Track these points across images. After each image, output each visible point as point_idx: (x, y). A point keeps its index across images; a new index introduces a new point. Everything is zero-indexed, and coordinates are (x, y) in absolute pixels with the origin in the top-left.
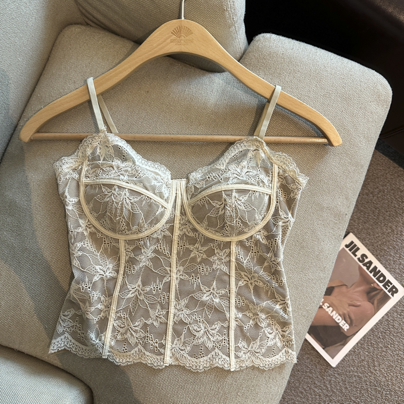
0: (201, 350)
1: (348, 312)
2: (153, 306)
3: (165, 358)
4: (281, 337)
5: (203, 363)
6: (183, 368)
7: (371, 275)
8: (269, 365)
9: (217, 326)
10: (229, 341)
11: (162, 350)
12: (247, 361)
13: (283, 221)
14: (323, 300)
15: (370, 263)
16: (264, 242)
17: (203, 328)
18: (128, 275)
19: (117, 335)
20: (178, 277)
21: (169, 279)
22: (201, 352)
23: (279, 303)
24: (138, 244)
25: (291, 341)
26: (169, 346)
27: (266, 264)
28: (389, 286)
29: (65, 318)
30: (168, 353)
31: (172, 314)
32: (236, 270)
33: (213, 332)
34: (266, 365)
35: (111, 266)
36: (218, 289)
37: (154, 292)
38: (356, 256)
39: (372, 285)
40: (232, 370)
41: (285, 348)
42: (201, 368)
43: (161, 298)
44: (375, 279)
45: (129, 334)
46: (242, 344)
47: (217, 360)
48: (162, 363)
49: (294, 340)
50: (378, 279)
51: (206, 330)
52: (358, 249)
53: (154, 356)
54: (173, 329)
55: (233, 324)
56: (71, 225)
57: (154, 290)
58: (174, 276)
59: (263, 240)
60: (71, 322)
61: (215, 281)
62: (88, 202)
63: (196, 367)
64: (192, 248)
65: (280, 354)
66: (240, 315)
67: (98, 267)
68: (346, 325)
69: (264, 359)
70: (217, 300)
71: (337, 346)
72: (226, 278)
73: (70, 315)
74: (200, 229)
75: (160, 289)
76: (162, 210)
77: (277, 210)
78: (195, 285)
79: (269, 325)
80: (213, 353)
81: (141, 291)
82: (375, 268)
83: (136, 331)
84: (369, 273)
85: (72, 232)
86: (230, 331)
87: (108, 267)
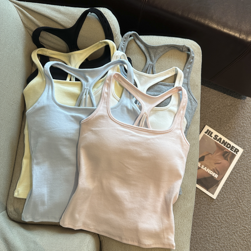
1: (215, 167)
7: (223, 145)
14: (200, 164)
15: (221, 139)
28: (234, 149)
38: (212, 137)
39: (225, 150)
44: (225, 147)
50: (227, 146)
52: (212, 133)
68: (216, 175)
71: (214, 187)
82: (224, 141)
84: (221, 144)
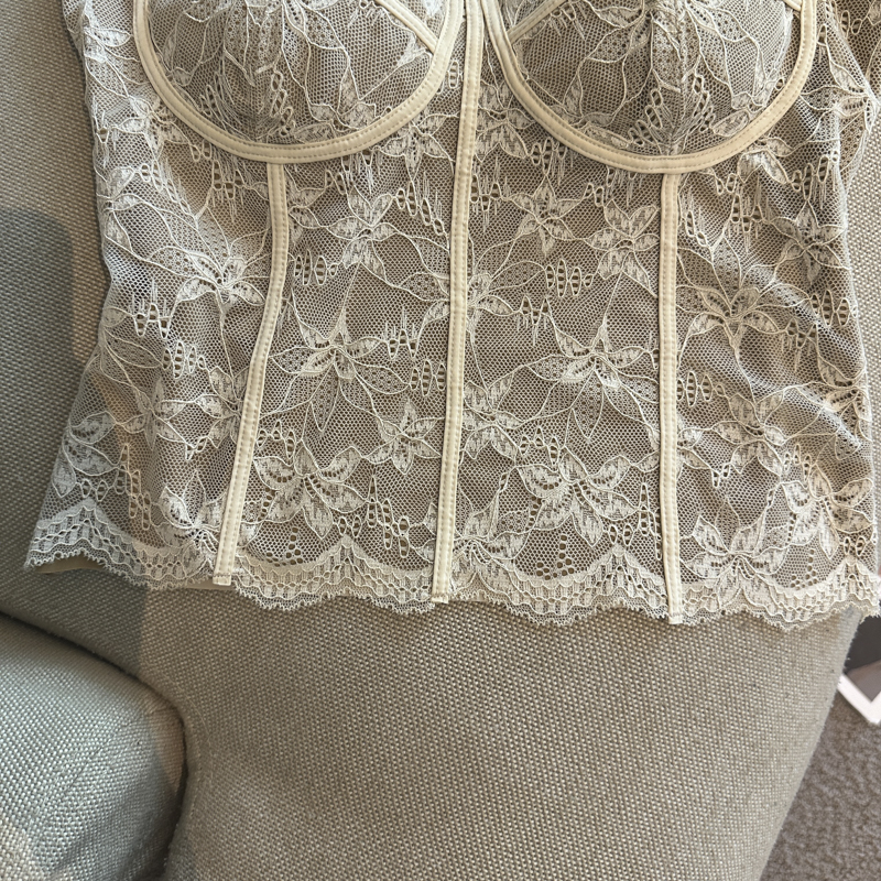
0: (563, 547)
2: (389, 405)
3: (436, 577)
4: (832, 518)
5: (568, 593)
6: (498, 612)
8: (794, 614)
9: (617, 469)
10: (659, 520)
11: (424, 552)
12: (723, 594)
13: (844, 99)
16: (779, 177)
17: (567, 477)
18: (300, 292)
19: (266, 504)
20: (476, 306)
21: (445, 313)
22: (562, 556)
23: (830, 396)
24: (335, 180)
25: (867, 532)
26: (447, 535)
27: (786, 256)
29: (83, 442)
30: (446, 559)
31: (455, 430)
32: (680, 279)
33: (603, 487)
34: (785, 612)
35: (240, 263)
36: (616, 346)
37: (394, 357)
40: (675, 621)
41: (846, 561)
42: (564, 612)
43: (415, 379)
45: (306, 500)
46: (706, 532)
47: (621, 584)
48: (425, 594)
49: (875, 531)
51: (578, 481)
53: (398, 573)
54: (462, 478)
55: (672, 464)
56: (100, 111)
57: (393, 350)
58: (461, 301)
59: (774, 173)
60: (103, 460)
61: (605, 320)
62: (158, 41)
63: (546, 607)
64: (523, 201)
65: (831, 578)
66: (696, 435)
67: (193, 256)
69: (779, 589)
70: (613, 384)
72: (645, 308)
73: (100, 435)
74: (555, 123)
75: (413, 346)
76: (420, 53)
77: (821, 66)
78: (535, 333)
79: (795, 472)
80: (605, 560)
81: (348, 355)
83: (332, 492)
85: (103, 132)
86: (662, 487)
87: (228, 261)
